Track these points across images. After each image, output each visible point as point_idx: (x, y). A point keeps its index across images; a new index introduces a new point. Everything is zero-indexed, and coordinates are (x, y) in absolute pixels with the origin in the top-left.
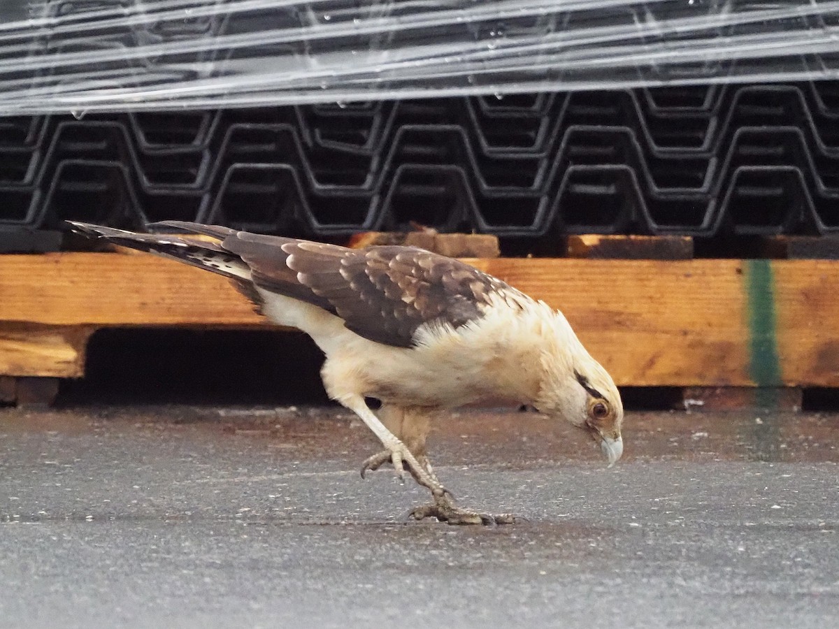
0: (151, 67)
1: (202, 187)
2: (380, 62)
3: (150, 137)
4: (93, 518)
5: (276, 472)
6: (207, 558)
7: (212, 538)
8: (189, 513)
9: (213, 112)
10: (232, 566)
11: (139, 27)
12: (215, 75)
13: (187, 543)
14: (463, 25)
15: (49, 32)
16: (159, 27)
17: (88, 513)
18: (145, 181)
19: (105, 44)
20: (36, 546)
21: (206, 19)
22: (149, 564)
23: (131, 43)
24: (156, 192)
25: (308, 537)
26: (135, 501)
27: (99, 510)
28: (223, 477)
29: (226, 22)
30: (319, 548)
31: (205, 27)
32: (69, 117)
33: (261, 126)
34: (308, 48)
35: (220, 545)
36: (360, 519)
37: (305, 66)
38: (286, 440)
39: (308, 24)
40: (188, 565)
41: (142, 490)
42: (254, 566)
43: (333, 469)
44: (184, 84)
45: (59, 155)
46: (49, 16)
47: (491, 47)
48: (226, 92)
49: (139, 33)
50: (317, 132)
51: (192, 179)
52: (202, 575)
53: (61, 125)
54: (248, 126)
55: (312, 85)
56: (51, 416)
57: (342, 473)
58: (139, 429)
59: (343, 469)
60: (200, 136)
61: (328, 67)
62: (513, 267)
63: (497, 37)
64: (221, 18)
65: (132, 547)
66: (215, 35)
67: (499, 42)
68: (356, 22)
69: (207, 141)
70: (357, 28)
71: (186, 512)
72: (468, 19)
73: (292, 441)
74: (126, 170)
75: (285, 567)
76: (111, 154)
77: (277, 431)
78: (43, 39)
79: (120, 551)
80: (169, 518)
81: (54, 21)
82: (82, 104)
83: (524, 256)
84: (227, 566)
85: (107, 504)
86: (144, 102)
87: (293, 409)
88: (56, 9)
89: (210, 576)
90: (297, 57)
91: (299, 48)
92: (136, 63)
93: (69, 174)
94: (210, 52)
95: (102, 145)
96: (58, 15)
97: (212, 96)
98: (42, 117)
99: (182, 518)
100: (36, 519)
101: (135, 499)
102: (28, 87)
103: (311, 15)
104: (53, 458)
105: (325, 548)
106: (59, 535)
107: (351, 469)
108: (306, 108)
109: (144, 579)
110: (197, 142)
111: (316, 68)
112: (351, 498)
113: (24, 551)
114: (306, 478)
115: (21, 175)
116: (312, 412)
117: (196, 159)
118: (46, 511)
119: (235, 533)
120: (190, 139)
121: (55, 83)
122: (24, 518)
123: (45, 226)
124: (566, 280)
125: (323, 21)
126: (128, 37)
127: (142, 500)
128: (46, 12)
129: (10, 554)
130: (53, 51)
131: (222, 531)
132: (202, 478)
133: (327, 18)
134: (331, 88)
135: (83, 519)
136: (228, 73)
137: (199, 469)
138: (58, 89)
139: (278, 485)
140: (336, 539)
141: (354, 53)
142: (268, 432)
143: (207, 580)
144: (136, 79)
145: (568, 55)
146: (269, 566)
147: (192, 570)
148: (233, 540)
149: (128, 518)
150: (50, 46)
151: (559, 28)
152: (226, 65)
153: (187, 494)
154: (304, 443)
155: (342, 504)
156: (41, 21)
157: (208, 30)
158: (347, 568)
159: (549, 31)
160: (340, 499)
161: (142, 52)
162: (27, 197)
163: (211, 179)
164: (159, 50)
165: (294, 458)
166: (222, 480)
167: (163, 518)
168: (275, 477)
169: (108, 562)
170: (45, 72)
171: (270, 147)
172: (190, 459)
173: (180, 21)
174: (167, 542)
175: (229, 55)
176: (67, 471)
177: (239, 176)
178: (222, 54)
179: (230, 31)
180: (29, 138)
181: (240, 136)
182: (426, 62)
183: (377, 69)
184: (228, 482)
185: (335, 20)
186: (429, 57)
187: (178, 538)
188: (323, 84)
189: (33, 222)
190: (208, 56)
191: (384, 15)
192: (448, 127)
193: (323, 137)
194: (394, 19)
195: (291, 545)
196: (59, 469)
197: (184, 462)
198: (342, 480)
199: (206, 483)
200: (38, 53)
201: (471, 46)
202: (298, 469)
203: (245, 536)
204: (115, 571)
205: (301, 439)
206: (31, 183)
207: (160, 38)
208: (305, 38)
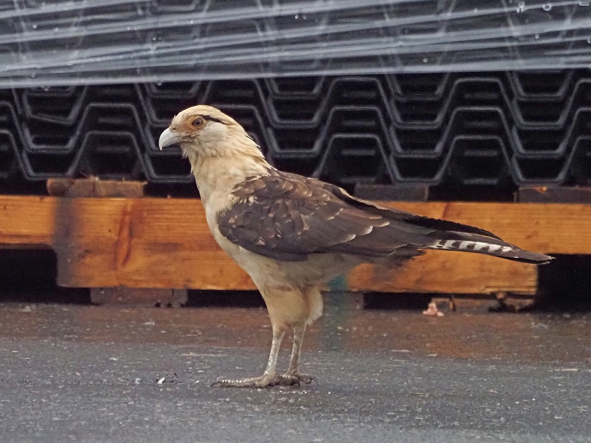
2: (73, 58)
14: (133, 32)
34: (20, 48)
37: (19, 61)
39: (21, 31)
47: (151, 48)
62: (151, 204)
63: (157, 41)
67: (159, 45)
68: (56, 30)
70: (55, 34)
72: (136, 28)
83: (165, 196)
90: (13, 55)
91: (14, 48)
103: (23, 24)
108: (20, 91)
111: (27, 62)
124: (190, 214)
125: (31, 29)
133: (34, 27)
134: (38, 76)
141: (55, 52)
145: (210, 54)
151: (203, 34)
159: (195, 37)
182: (104, 58)
183: (70, 63)
185: (40, 28)
186: (106, 55)
188: (33, 74)
191: (76, 25)
192: (123, 105)
193: (32, 112)
194: (83, 28)
201: (138, 47)
208: (19, 40)
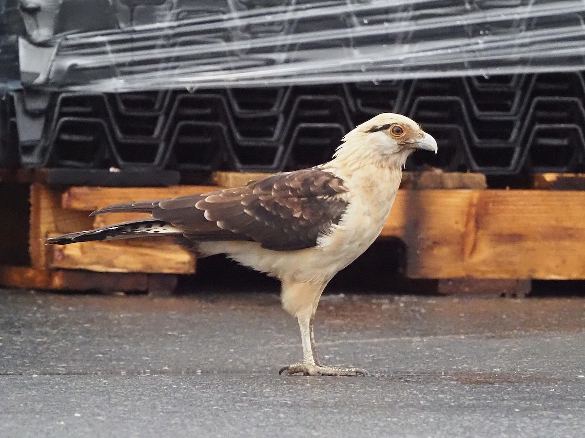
0: (242, 56)
1: (278, 140)
2: (403, 53)
3: (242, 105)
4: (201, 372)
5: (329, 340)
6: (281, 400)
7: (285, 386)
8: (269, 369)
9: (286, 88)
10: (298, 405)
11: (234, 28)
12: (287, 61)
13: (267, 390)
14: (461, 26)
15: (171, 32)
16: (248, 28)
17: (198, 369)
18: (238, 136)
19: (211, 40)
20: (162, 391)
21: (281, 23)
22: (241, 405)
23: (228, 39)
24: (245, 143)
25: (352, 385)
26: (231, 360)
27: (206, 367)
28: (292, 343)
29: (295, 25)
30: (359, 393)
31: (280, 28)
32: (184, 91)
33: (320, 97)
34: (352, 43)
35: (291, 391)
36: (388, 372)
37: (350, 55)
38: (337, 316)
39: (352, 26)
40: (268, 405)
41: (236, 352)
42: (314, 405)
43: (371, 337)
44: (266, 68)
45: (178, 118)
46: (171, 21)
47: (480, 42)
48: (295, 73)
49: (234, 33)
50: (359, 102)
51: (271, 134)
52: (278, 412)
53: (180, 97)
54: (310, 97)
55: (355, 68)
56: (172, 301)
57: (376, 340)
58: (235, 310)
59: (377, 337)
60: (277, 104)
61: (367, 56)
62: (496, 196)
63: (485, 35)
64: (291, 22)
65: (229, 392)
66: (288, 33)
67: (486, 38)
68: (386, 25)
69: (282, 108)
70: (387, 29)
71: (267, 368)
72: (465, 23)
73: (341, 318)
74: (225, 128)
75: (336, 406)
76: (214, 117)
77: (331, 311)
78: (167, 37)
79: (221, 395)
80: (255, 372)
81: (175, 24)
82: (194, 82)
83: (504, 188)
84: (295, 405)
85: (212, 363)
86: (237, 80)
87: (342, 295)
88: (175, 15)
89: (284, 413)
90: (345, 50)
91: (346, 43)
92: (232, 53)
93: (185, 131)
94: (283, 46)
95: (208, 111)
96: (178, 19)
97: (286, 77)
98: (166, 92)
99: (264, 372)
100: (162, 372)
101: (231, 359)
102: (156, 70)
103: (355, 20)
104: (173, 330)
105: (364, 393)
106: (178, 384)
107: (382, 338)
108: (351, 85)
109: (237, 415)
110: (275, 109)
111: (358, 57)
112: (382, 358)
113: (154, 395)
114: (352, 344)
115: (151, 132)
116: (355, 298)
117: (274, 120)
118: (168, 367)
119: (301, 382)
120: (269, 106)
121: (174, 68)
122: (153, 372)
123: (168, 167)
124: (534, 205)
125: (363, 24)
126: (227, 35)
127: (236, 360)
128: (168, 18)
129: (143, 397)
130: (173, 45)
131: (292, 381)
132: (278, 344)
133: (366, 21)
134: (369, 70)
135: (194, 372)
136: (296, 61)
137: (276, 338)
138: (177, 71)
139: (331, 349)
140: (372, 387)
141: (385, 46)
142: (324, 312)
143: (282, 415)
144: (232, 65)
145: (534, 47)
146: (325, 406)
147: (271, 409)
148: (299, 387)
149: (226, 372)
150: (171, 41)
151: (529, 28)
152: (294, 54)
153: (268, 355)
154: (349, 319)
155: (376, 362)
156: (165, 23)
157: (281, 31)
158: (379, 407)
159: (521, 31)
160: (375, 358)
161: (236, 46)
162: (155, 147)
163: (285, 135)
164: (248, 45)
165: (343, 330)
166: (292, 346)
167: (251, 372)
168: (329, 343)
169: (212, 403)
170: (168, 60)
171: (326, 112)
172: (270, 331)
173: (263, 24)
174: (254, 389)
175: (297, 47)
176: (183, 339)
177: (304, 132)
178: (292, 47)
179: (298, 31)
180: (157, 106)
181: (304, 105)
182: (435, 52)
183: (401, 58)
184: (296, 346)
185: (371, 23)
186: (437, 49)
187: (261, 385)
188: (363, 68)
189: (159, 165)
190: (283, 48)
191: (405, 19)
192: (450, 98)
193: (363, 105)
194: (413, 23)
195: (341, 391)
196: (178, 338)
197: (265, 333)
198: (376, 345)
199: (280, 348)
200: (163, 46)
201: (466, 41)
202: (346, 338)
203: (309, 385)
204: (217, 409)
205: (348, 317)
206: (159, 137)
207: (248, 35)
208: (350, 35)
